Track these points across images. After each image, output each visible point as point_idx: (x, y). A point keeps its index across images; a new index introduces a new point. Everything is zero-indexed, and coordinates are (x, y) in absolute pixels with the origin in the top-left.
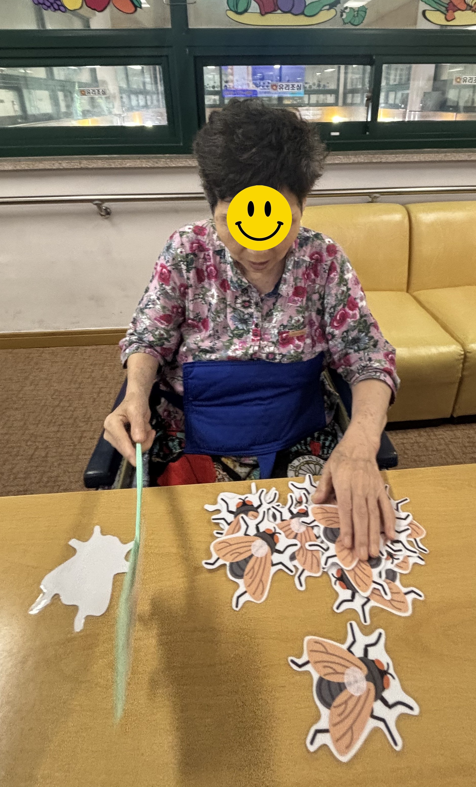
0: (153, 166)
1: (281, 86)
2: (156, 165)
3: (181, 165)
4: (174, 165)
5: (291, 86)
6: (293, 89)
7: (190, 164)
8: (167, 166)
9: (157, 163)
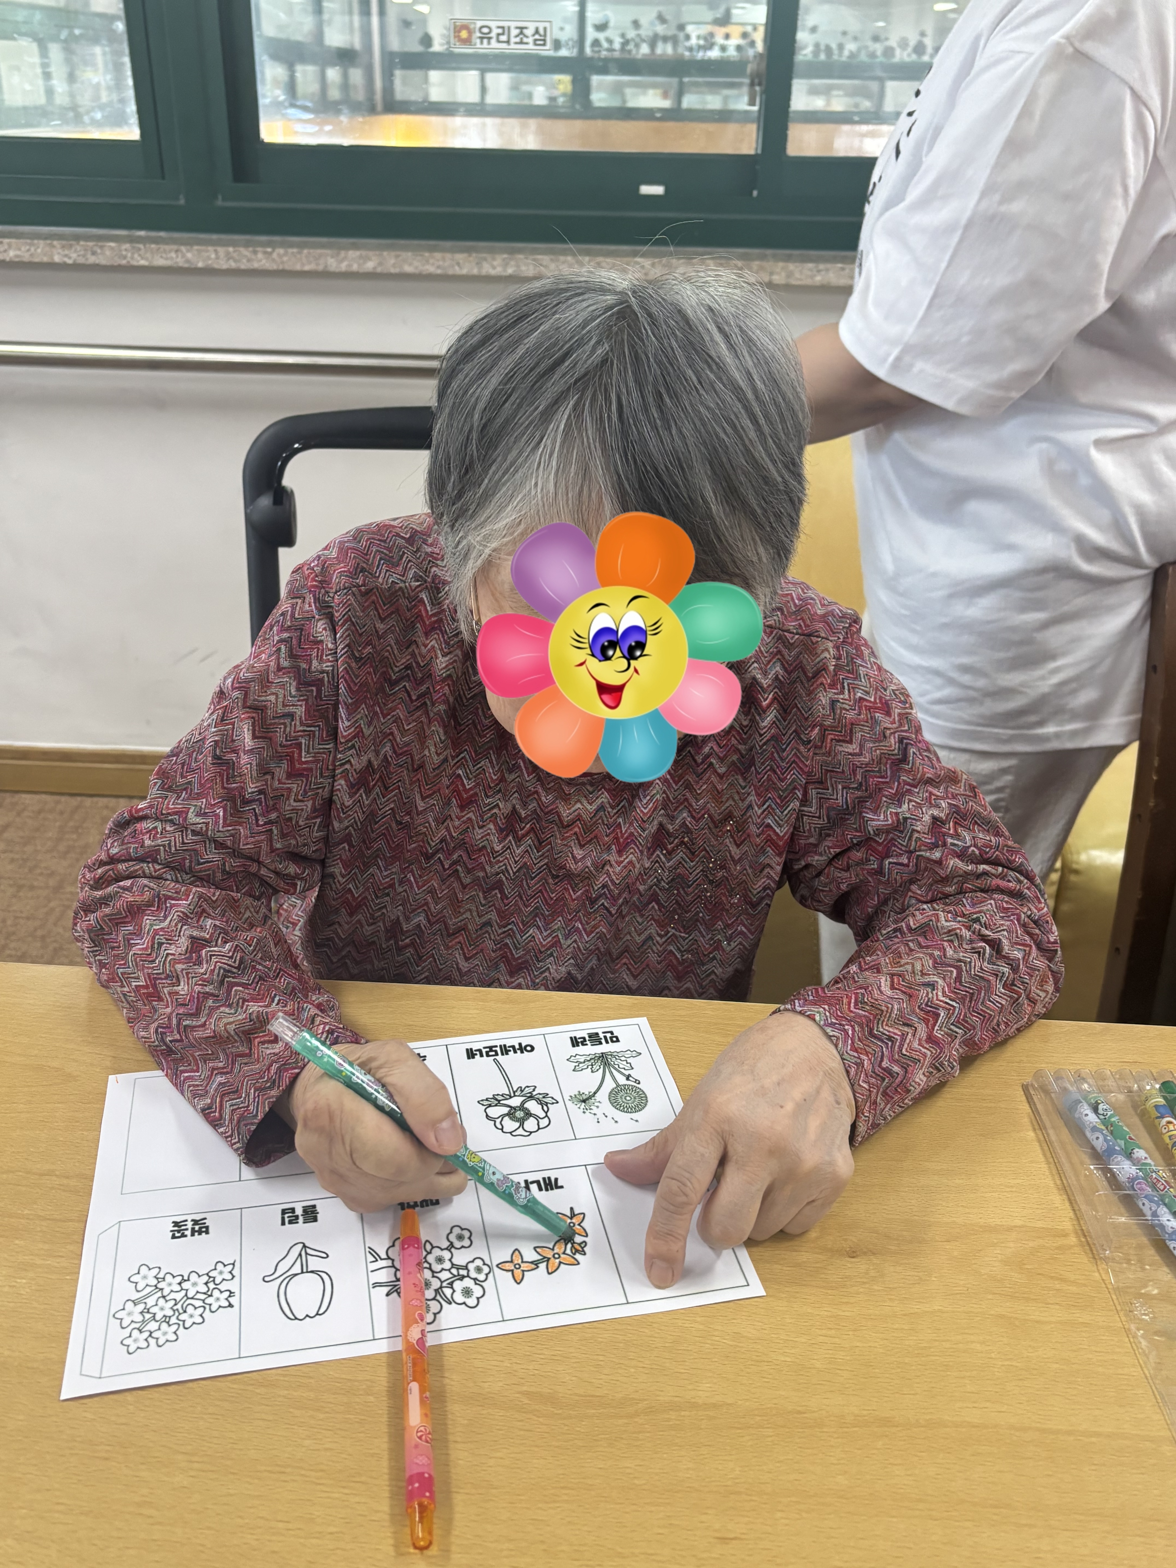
0: (81, 260)
1: (485, 30)
2: (92, 259)
3: (160, 262)
4: (143, 262)
5: (514, 32)
6: (521, 43)
7: (188, 261)
8: (124, 262)
9: (94, 253)
